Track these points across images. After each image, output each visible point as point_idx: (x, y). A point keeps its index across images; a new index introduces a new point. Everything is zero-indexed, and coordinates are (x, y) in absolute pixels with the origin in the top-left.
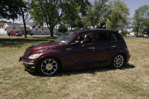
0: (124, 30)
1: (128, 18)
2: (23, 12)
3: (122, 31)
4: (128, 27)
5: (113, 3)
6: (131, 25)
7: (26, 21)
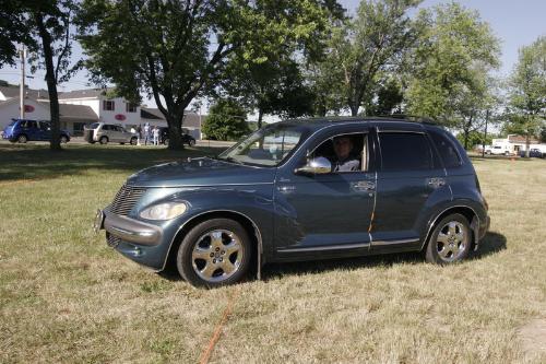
0: (475, 125)
1: (491, 80)
2: (47, 39)
3: (466, 131)
4: (488, 114)
5: (434, 17)
6: (501, 111)
7: (60, 76)
